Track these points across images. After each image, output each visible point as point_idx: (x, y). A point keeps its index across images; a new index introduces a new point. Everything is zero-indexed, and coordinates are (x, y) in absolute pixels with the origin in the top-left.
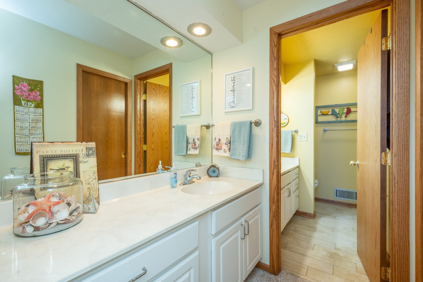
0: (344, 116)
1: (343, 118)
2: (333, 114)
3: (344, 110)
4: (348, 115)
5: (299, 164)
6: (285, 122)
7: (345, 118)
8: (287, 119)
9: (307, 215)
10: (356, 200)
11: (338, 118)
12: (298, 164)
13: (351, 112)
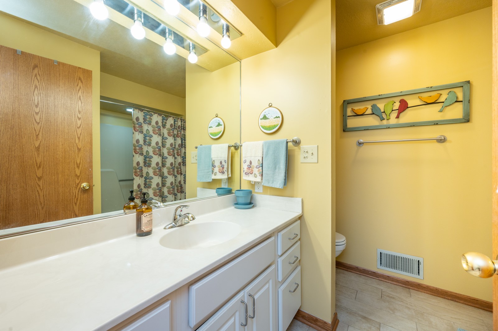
0: (394, 114)
1: (393, 120)
2: (373, 114)
3: (395, 104)
4: (401, 115)
5: (303, 212)
6: (276, 124)
7: (397, 119)
8: (279, 117)
9: (319, 324)
10: (417, 276)
11: (384, 119)
12: (301, 212)
13: (408, 108)
